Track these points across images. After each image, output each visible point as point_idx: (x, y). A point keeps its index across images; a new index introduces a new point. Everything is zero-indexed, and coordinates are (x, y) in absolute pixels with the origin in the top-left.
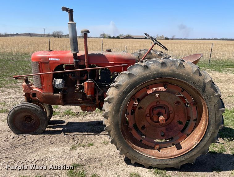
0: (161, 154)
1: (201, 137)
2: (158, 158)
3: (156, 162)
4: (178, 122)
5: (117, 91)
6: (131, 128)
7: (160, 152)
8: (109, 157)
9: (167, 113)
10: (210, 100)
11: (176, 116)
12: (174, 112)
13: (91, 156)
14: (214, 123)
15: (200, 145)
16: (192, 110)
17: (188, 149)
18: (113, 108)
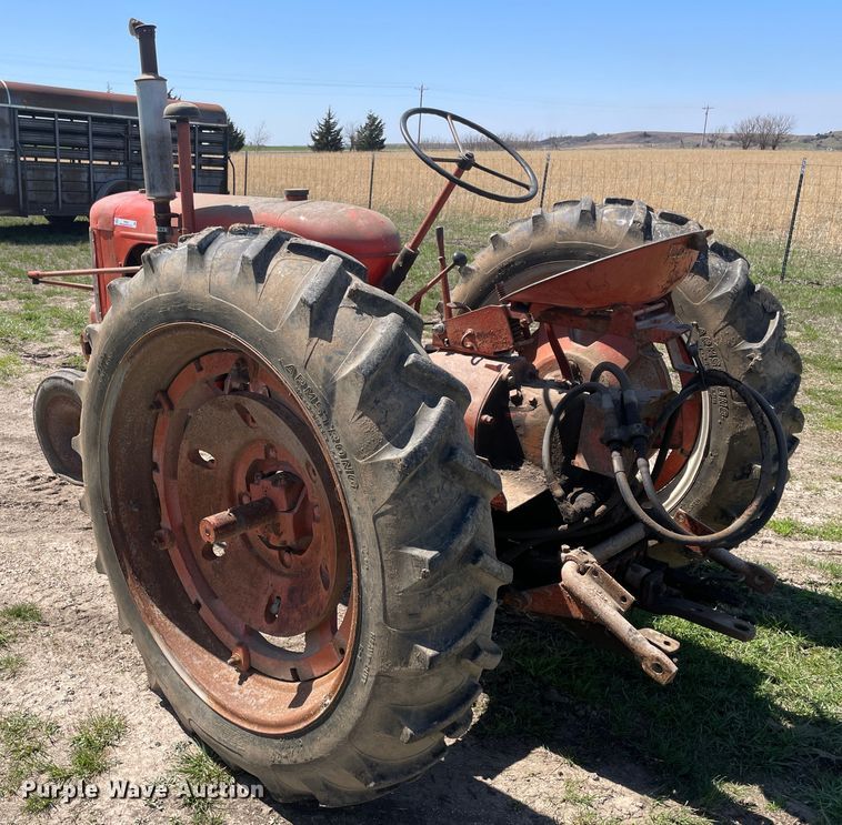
7: (240, 683)
14: (381, 618)
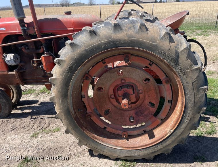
0: (129, 143)
1: (176, 124)
2: (125, 149)
3: (123, 153)
4: (150, 104)
5: (60, 69)
6: (90, 114)
7: (128, 141)
8: (73, 146)
9: (135, 93)
10: (186, 77)
11: (147, 96)
12: (145, 92)
13: (52, 145)
14: (193, 106)
15: (175, 133)
16: (165, 88)
17: (161, 138)
18: (59, 91)
